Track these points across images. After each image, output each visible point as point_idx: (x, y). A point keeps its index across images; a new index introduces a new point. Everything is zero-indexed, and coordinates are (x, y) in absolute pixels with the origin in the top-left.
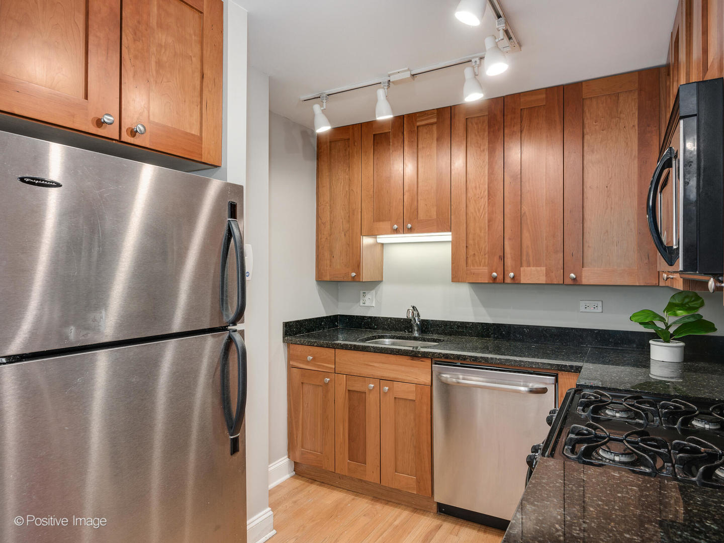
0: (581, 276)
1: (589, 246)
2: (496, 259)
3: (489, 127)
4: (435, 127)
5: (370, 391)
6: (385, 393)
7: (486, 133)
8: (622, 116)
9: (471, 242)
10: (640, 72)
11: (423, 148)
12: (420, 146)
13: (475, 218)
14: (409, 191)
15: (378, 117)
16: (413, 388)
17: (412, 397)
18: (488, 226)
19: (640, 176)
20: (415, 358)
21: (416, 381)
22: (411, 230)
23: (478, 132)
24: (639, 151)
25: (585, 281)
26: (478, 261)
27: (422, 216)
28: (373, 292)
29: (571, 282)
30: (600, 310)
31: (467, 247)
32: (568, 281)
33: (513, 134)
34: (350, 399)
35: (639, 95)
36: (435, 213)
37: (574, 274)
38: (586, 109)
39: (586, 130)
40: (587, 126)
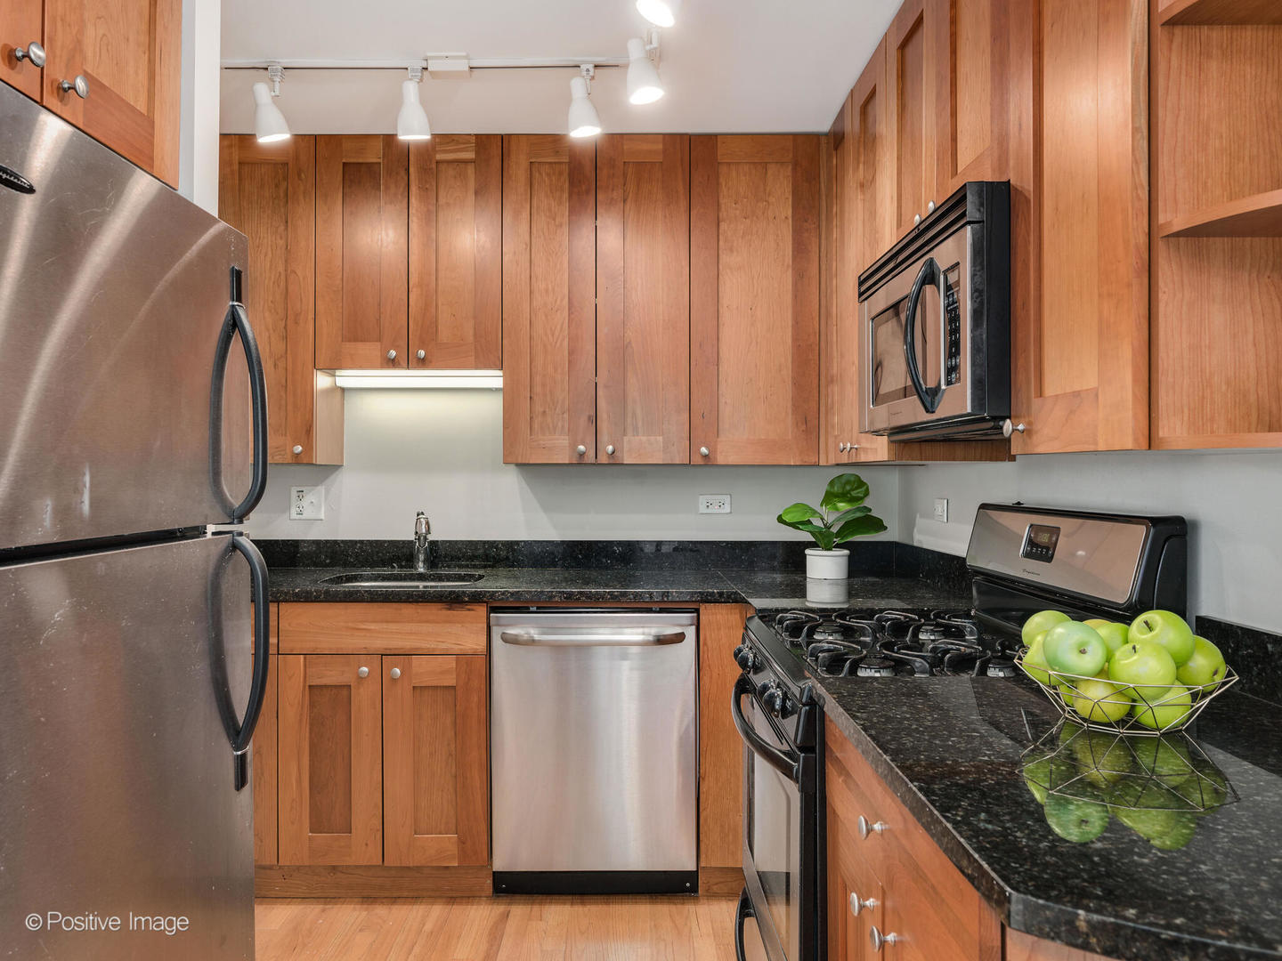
0: (715, 451)
1: (726, 403)
2: (584, 421)
3: (572, 184)
4: (471, 170)
5: (360, 679)
6: (394, 680)
7: (566, 195)
8: (772, 200)
9: (538, 389)
10: (795, 136)
11: (448, 204)
12: (442, 201)
13: (545, 346)
14: (419, 286)
15: (403, 135)
16: (451, 663)
17: (450, 680)
18: (570, 362)
19: (796, 297)
20: (454, 605)
21: (456, 649)
22: (423, 363)
23: (551, 192)
24: (794, 258)
25: (721, 460)
26: (551, 426)
27: (444, 334)
28: (321, 489)
29: (700, 461)
30: (727, 509)
31: (531, 398)
32: (697, 460)
33: (612, 202)
34: (312, 705)
35: (794, 170)
36: (471, 332)
37: (707, 447)
38: (722, 180)
39: (723, 214)
40: (723, 209)
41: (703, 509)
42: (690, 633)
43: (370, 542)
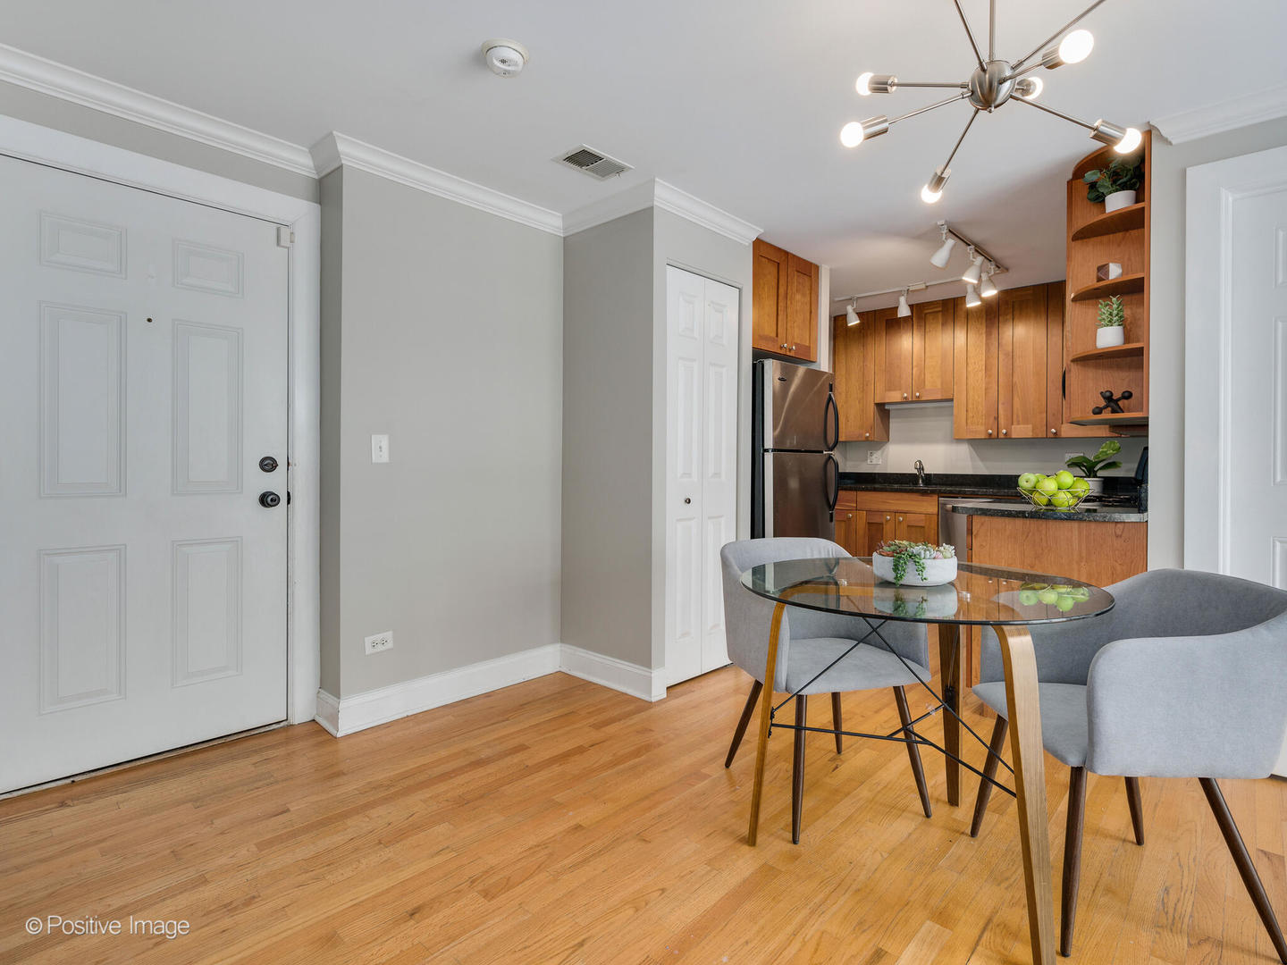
0: (1060, 431)
2: (992, 419)
3: (987, 315)
4: (940, 314)
5: (887, 521)
6: (900, 522)
7: (984, 321)
9: (970, 406)
12: (927, 330)
13: (974, 387)
14: (917, 366)
16: (923, 517)
17: (922, 524)
18: (985, 393)
20: (925, 494)
21: (925, 512)
22: (918, 398)
23: (977, 319)
25: (1063, 435)
26: (976, 421)
27: (928, 385)
29: (1052, 436)
31: (967, 410)
32: (1050, 435)
33: (1007, 320)
34: (869, 530)
36: (940, 384)
37: (1055, 429)
43: (901, 474)
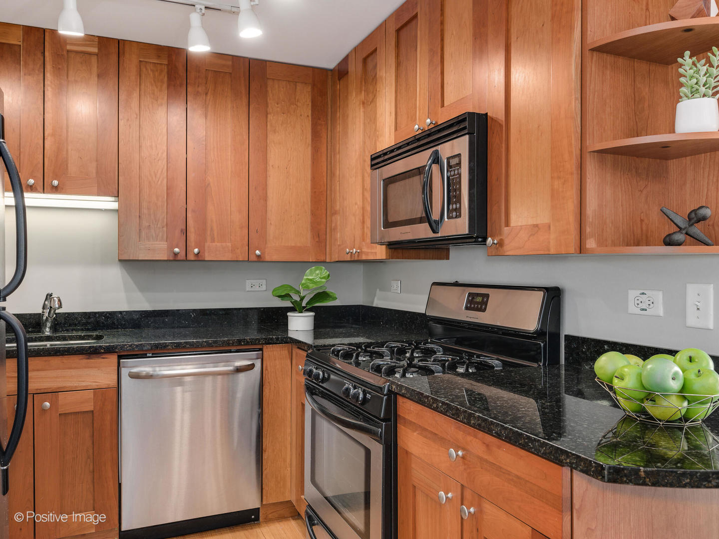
0: (265, 253)
1: (271, 224)
2: (177, 233)
3: (169, 79)
4: (94, 59)
7: (165, 85)
8: (299, 104)
9: (145, 211)
10: (313, 68)
11: (76, 81)
13: (150, 182)
14: (53, 135)
15: (62, 31)
16: (90, 394)
17: (89, 407)
18: (167, 194)
19: (313, 163)
20: (92, 356)
21: (94, 385)
22: (55, 190)
23: (155, 81)
24: (312, 140)
25: (267, 258)
26: (154, 235)
27: (73, 169)
30: (264, 287)
31: (139, 216)
32: (253, 258)
33: (197, 94)
35: (313, 89)
36: (94, 171)
37: (259, 250)
38: (269, 89)
39: (270, 109)
40: (270, 107)
41: (248, 288)
42: (258, 364)
